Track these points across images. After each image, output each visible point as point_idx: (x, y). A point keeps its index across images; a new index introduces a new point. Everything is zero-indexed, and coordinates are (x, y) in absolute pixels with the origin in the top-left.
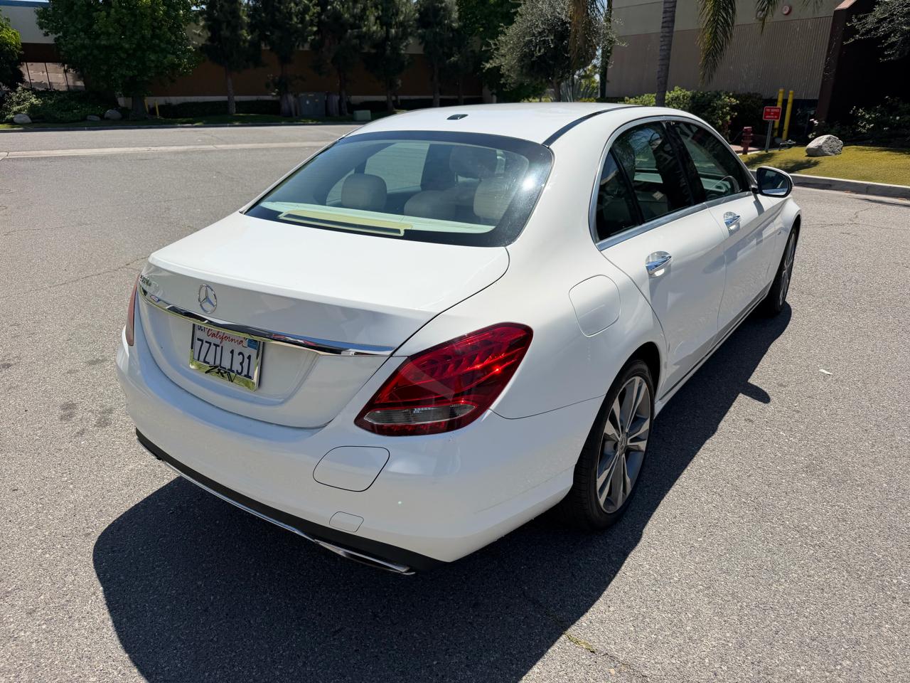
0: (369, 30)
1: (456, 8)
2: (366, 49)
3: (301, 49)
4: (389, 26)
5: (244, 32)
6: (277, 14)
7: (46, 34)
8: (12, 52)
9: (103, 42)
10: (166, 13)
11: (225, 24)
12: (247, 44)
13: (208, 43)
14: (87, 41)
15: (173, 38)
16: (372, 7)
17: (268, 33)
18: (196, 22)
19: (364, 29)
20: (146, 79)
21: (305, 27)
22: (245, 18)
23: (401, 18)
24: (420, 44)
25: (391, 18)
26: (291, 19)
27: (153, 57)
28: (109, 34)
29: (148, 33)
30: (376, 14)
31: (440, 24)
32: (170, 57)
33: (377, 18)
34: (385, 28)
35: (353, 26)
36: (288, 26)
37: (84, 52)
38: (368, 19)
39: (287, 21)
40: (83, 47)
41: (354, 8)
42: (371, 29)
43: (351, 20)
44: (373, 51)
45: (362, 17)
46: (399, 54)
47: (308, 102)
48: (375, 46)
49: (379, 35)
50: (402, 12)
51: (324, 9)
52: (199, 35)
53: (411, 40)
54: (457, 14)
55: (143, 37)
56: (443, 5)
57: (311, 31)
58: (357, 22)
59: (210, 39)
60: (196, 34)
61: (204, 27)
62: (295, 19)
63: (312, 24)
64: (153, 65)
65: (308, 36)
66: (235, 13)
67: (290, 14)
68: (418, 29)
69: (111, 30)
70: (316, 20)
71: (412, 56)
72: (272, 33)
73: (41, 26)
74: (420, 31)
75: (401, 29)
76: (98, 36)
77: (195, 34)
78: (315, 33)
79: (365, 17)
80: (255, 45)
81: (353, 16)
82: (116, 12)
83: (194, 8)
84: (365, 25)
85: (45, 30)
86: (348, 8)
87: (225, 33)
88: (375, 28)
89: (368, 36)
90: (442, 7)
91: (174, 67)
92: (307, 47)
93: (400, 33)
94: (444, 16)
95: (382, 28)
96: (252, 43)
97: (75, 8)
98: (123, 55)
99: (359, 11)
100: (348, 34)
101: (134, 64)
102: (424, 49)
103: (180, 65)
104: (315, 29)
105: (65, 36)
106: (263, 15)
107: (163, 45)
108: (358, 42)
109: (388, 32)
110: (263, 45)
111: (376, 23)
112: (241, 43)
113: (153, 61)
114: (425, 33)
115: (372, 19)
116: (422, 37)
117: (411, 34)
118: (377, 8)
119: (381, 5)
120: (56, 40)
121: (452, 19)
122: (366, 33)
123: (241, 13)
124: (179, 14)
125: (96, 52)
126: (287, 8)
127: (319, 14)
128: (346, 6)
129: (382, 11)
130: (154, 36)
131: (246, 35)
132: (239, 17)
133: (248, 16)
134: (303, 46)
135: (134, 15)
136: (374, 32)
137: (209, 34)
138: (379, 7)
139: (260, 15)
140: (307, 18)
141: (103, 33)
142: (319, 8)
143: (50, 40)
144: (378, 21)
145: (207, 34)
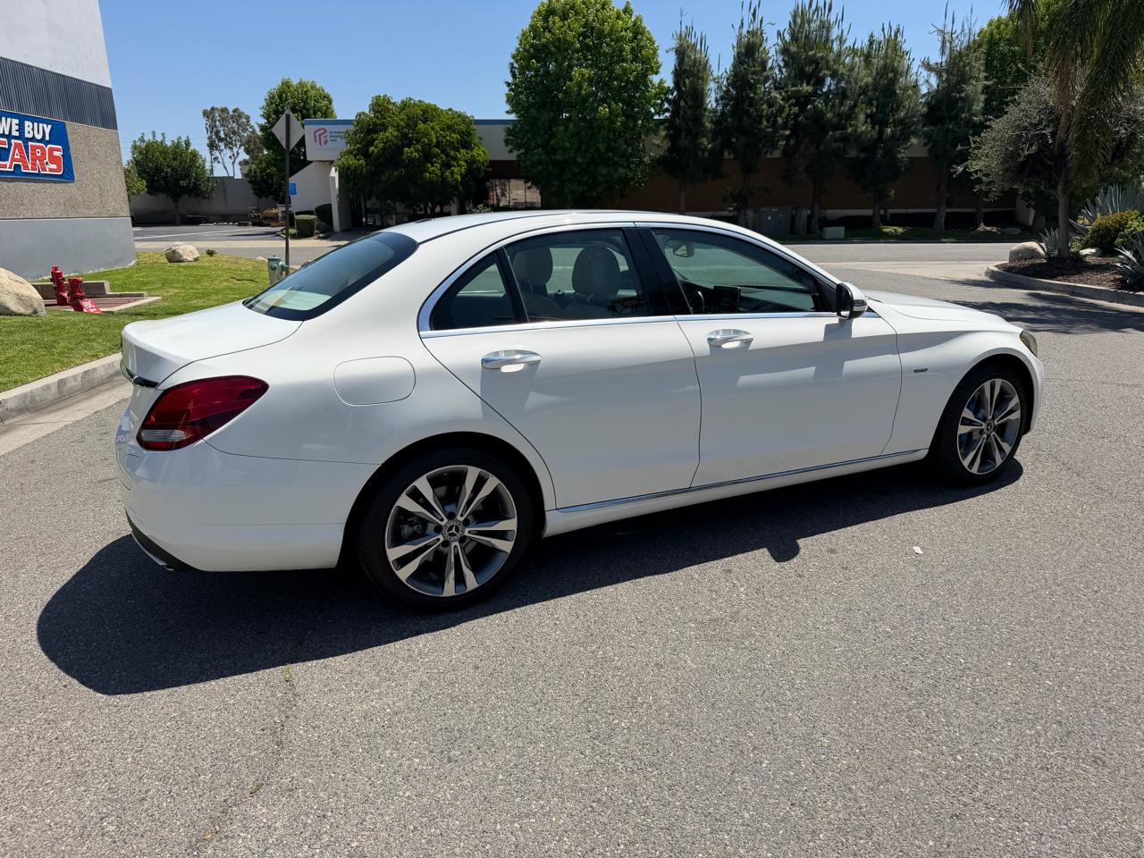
0: (856, 131)
1: (982, 97)
2: (852, 153)
3: (768, 156)
4: (884, 124)
5: (705, 141)
6: (745, 118)
7: (511, 151)
8: (478, 169)
9: (558, 157)
10: (624, 124)
11: (684, 133)
12: (706, 155)
13: (667, 154)
14: (543, 157)
15: (630, 150)
16: (862, 103)
17: (734, 140)
18: (655, 132)
19: (849, 130)
20: (594, 194)
21: (776, 131)
22: (707, 124)
23: (902, 114)
24: (925, 144)
25: (889, 115)
26: (761, 123)
27: (604, 171)
28: (564, 149)
29: (602, 147)
30: (868, 111)
31: (956, 118)
32: (621, 170)
33: (867, 116)
34: (877, 127)
35: (836, 127)
36: (756, 131)
37: (540, 168)
38: (856, 118)
39: (755, 125)
40: (540, 162)
41: (841, 104)
42: (859, 130)
43: (835, 120)
44: (862, 155)
45: (850, 116)
46: (893, 157)
47: (769, 218)
48: (863, 150)
49: (869, 136)
50: (904, 107)
51: (803, 109)
52: (658, 146)
53: (914, 140)
54: (981, 105)
55: (597, 149)
56: (963, 95)
57: (782, 135)
58: (843, 122)
59: (670, 150)
60: (656, 145)
61: (665, 137)
62: (765, 123)
63: (785, 126)
64: (602, 180)
65: (778, 141)
66: (698, 120)
67: (761, 117)
68: (924, 126)
69: (567, 145)
70: (792, 122)
71: (912, 160)
72: (737, 140)
73: (507, 142)
74: (925, 129)
75: (899, 128)
76: (554, 151)
77: (654, 144)
78: (788, 138)
79: (853, 115)
80: (716, 154)
81: (839, 115)
82: (574, 125)
83: (656, 117)
84: (851, 126)
85: (510, 147)
86: (833, 106)
87: (684, 142)
88: (864, 128)
89: (856, 138)
90: (961, 98)
91: (625, 181)
92: (777, 154)
93: (898, 133)
94: (963, 107)
95: (873, 128)
96: (712, 152)
97: (539, 123)
98: (576, 170)
99: (847, 108)
100: (828, 137)
101: (586, 178)
102: (930, 151)
103: (632, 179)
104: (788, 132)
105: (526, 152)
106: (730, 120)
107: (616, 159)
108: (842, 145)
109: (881, 132)
110: (726, 154)
111: (866, 122)
112: (700, 153)
113: (603, 175)
114: (933, 131)
115: (862, 117)
116: (928, 136)
117: (914, 133)
118: (870, 103)
119: (877, 99)
120: (518, 156)
121: (973, 112)
122: (850, 134)
123: (704, 120)
124: (636, 125)
125: (550, 168)
126: (757, 110)
127: (796, 116)
128: (830, 104)
129: (877, 108)
130: (608, 149)
131: (706, 143)
132: (702, 125)
133: (711, 122)
134: (771, 153)
135: (592, 128)
136: (862, 133)
137: (670, 144)
138: (874, 102)
139: (726, 121)
140: (780, 120)
141: (560, 148)
142: (797, 108)
143: (513, 157)
144: (869, 120)
145: (666, 144)
